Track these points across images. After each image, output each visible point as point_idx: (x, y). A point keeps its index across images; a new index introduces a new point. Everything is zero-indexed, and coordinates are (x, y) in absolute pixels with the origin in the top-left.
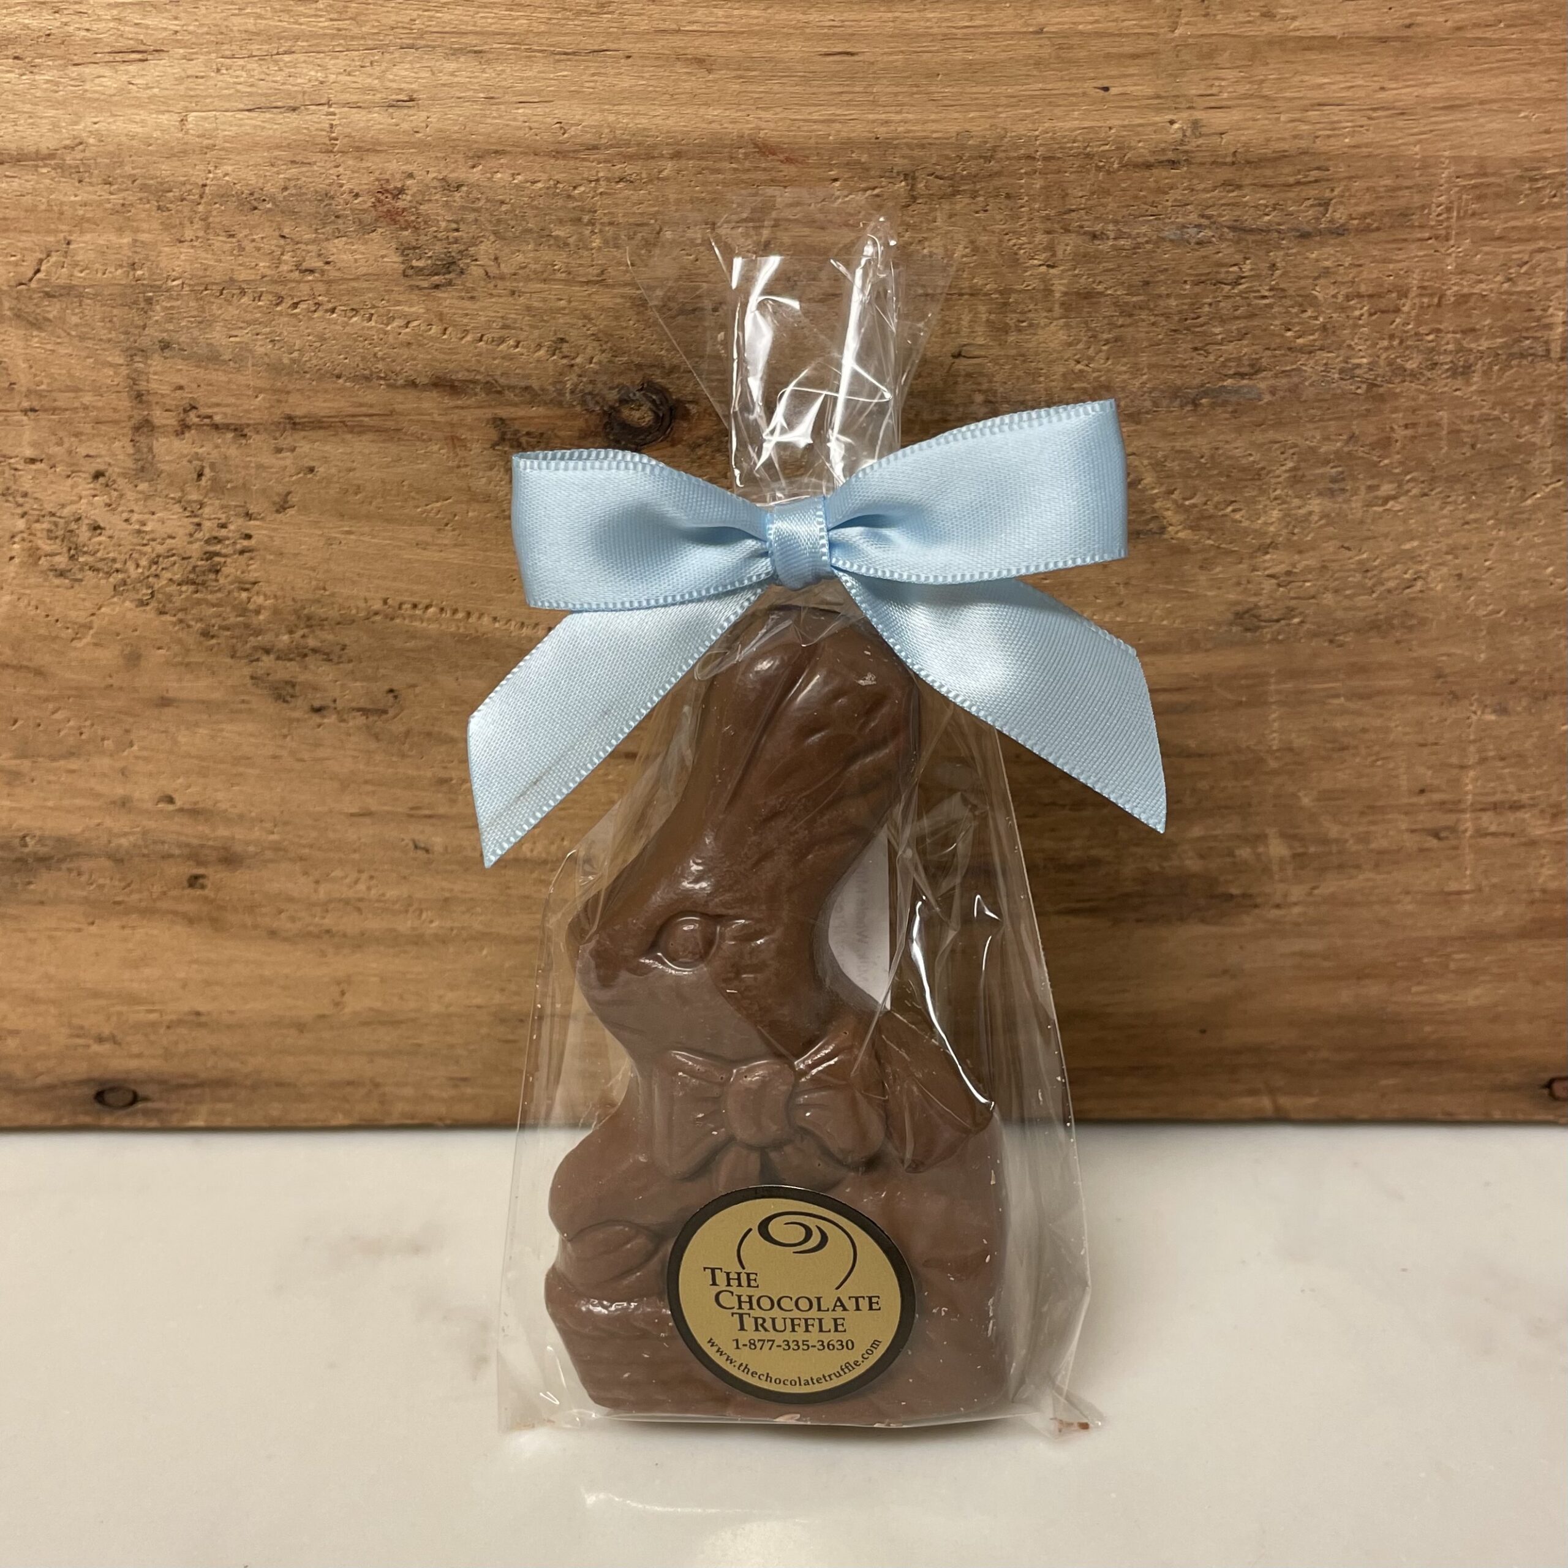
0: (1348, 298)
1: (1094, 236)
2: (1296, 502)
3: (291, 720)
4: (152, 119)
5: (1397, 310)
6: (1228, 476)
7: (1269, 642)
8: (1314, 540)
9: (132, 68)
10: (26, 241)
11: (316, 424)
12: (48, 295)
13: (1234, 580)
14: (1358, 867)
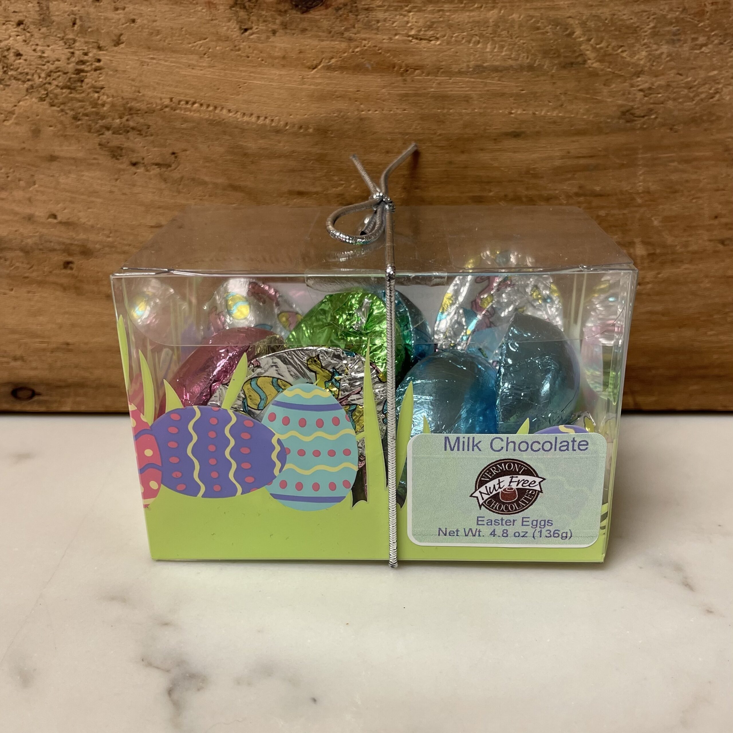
2: (655, 47)
3: (120, 170)
6: (620, 31)
7: (639, 129)
8: (664, 69)
13: (622, 92)
14: (682, 262)
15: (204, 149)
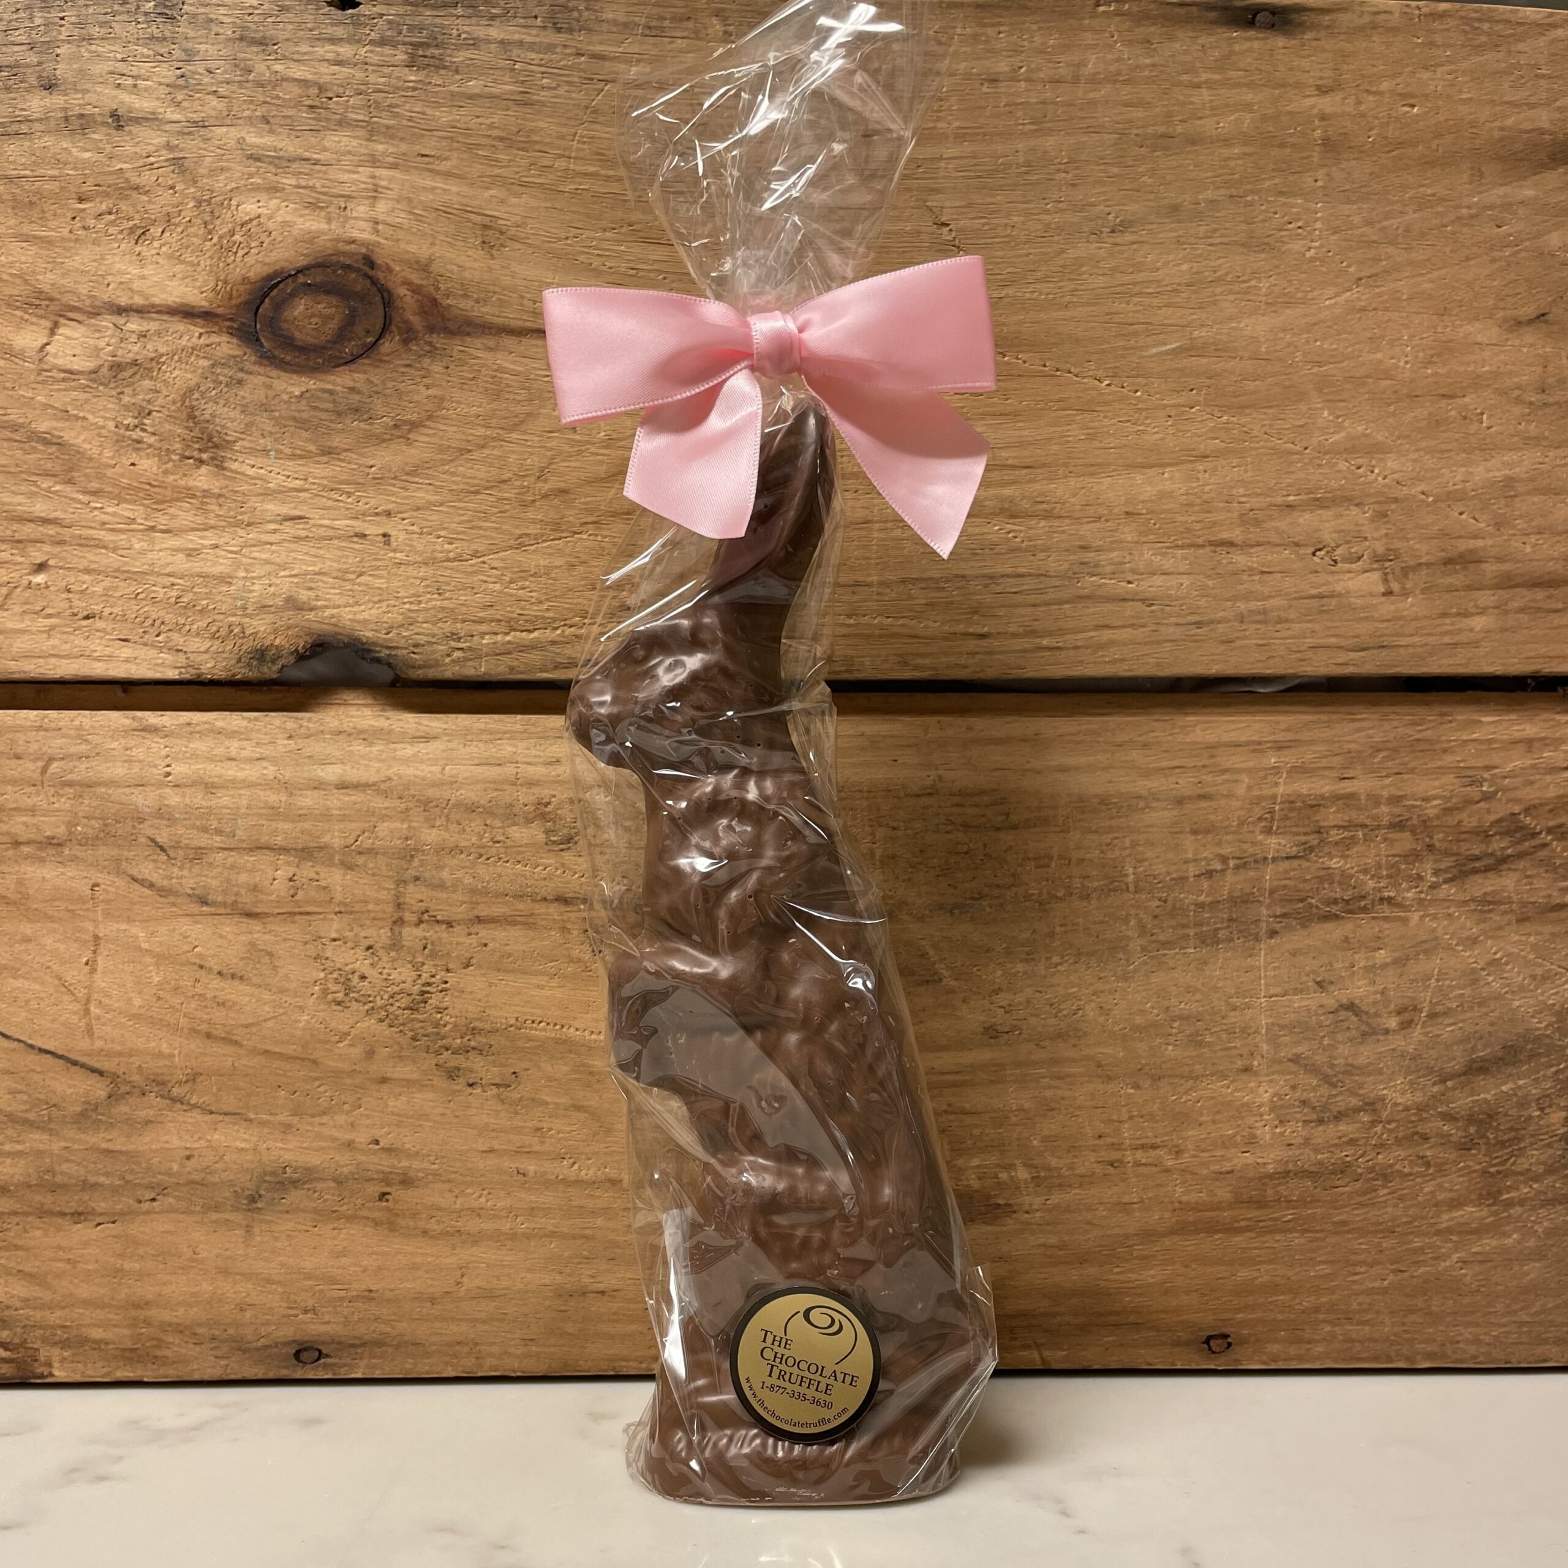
0: (1023, 860)
1: (894, 829)
2: (1010, 965)
4: (428, 769)
5: (1049, 866)
6: (972, 951)
7: (1004, 1045)
8: (1021, 986)
9: (422, 745)
10: (354, 825)
11: (491, 921)
12: (360, 853)
13: (982, 1009)
14: (1070, 1186)
15: (547, 1068)
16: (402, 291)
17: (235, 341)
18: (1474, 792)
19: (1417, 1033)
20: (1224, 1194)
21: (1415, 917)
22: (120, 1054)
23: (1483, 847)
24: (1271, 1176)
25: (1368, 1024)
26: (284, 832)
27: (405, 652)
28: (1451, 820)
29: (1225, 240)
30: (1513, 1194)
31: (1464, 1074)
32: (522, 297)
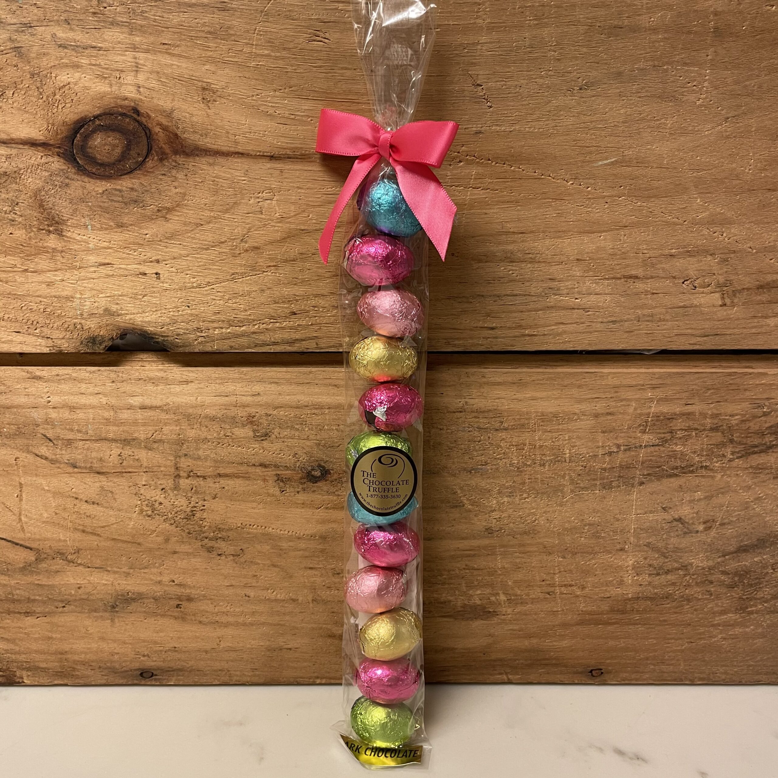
0: (510, 446)
2: (500, 498)
3: (212, 558)
4: (188, 398)
5: (523, 449)
6: (481, 491)
7: (496, 537)
8: (506, 509)
9: (184, 386)
10: (150, 428)
11: (226, 476)
12: (155, 442)
13: (485, 520)
15: (258, 547)
16: (157, 129)
17: (62, 160)
18: (759, 412)
19: (713, 533)
20: (605, 607)
21: (719, 476)
22: (39, 540)
23: (760, 441)
24: (629, 600)
25: (688, 528)
26: (112, 431)
27: (172, 338)
28: (744, 426)
29: (649, 94)
30: (754, 609)
31: (735, 552)
32: (228, 133)
